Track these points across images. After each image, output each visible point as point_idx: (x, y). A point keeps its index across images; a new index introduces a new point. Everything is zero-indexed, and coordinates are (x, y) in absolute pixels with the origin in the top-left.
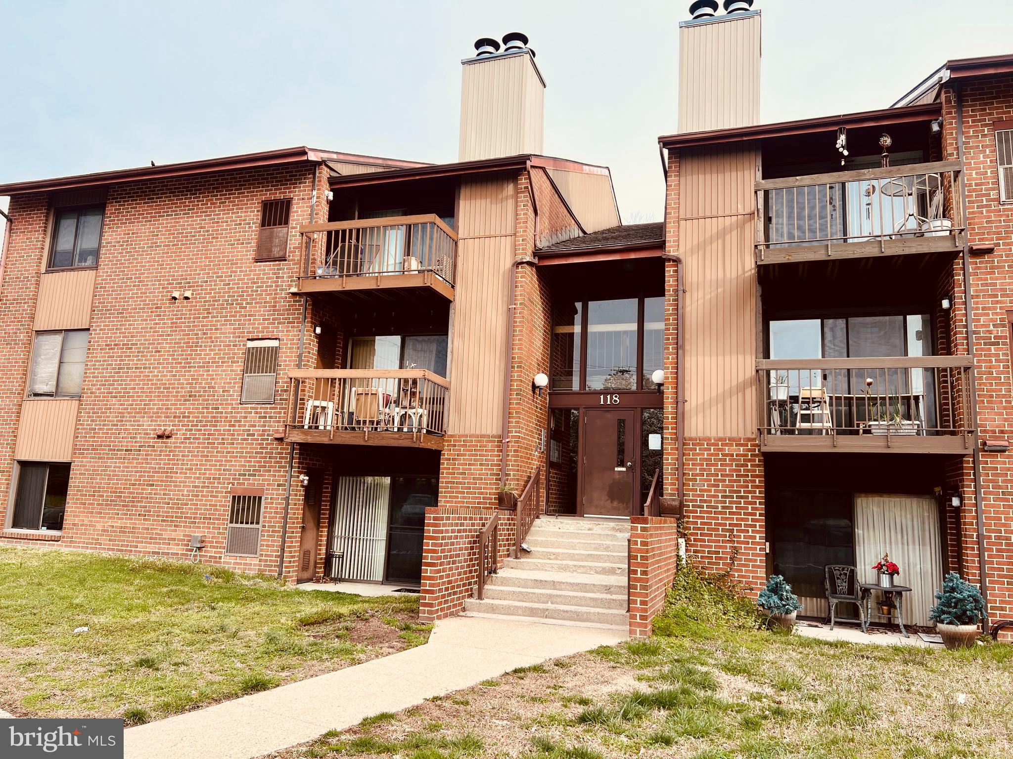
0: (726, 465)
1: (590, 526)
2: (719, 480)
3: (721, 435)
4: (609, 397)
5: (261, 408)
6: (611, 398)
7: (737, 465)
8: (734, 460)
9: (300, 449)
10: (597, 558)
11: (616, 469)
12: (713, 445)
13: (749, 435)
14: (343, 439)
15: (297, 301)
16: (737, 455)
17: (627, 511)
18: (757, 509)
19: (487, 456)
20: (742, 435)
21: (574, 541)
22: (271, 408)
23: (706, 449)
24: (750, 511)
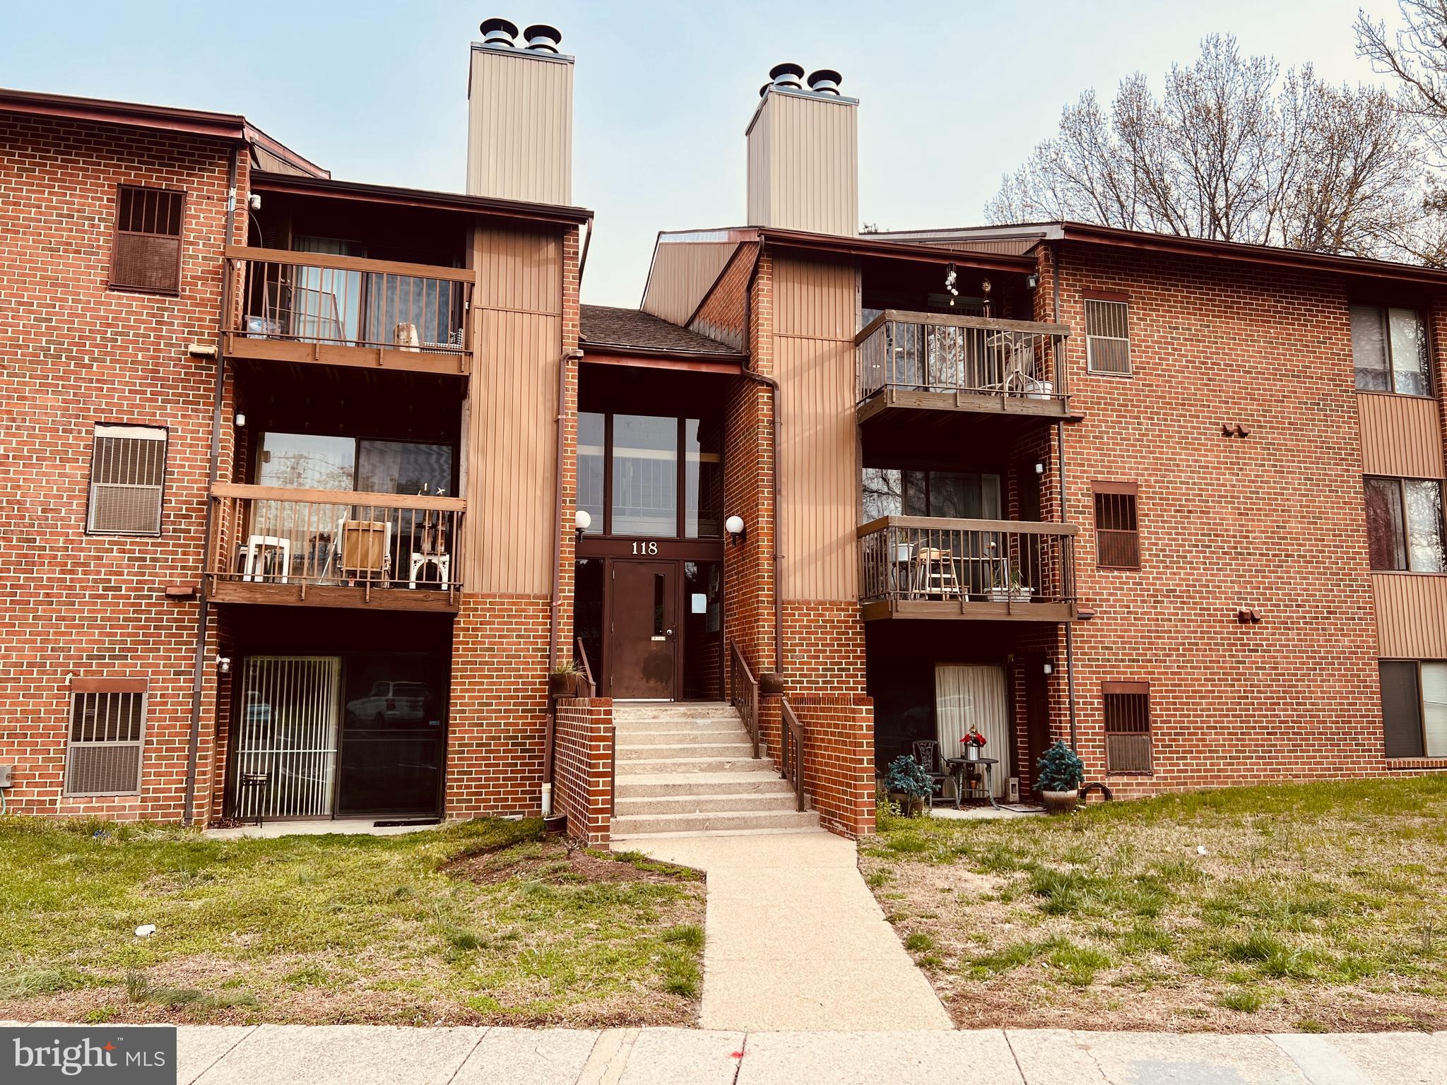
0: (827, 633)
1: (655, 713)
2: (819, 651)
3: (820, 598)
4: (644, 544)
5: (132, 544)
6: (647, 547)
7: (838, 633)
8: (835, 627)
9: (218, 614)
10: (692, 752)
11: (653, 638)
12: (813, 609)
13: (850, 599)
14: (326, 599)
15: (203, 368)
16: (838, 622)
17: (666, 692)
18: (858, 682)
19: (528, 624)
20: (842, 598)
21: (652, 733)
22: (153, 544)
23: (805, 615)
24: (852, 685)
